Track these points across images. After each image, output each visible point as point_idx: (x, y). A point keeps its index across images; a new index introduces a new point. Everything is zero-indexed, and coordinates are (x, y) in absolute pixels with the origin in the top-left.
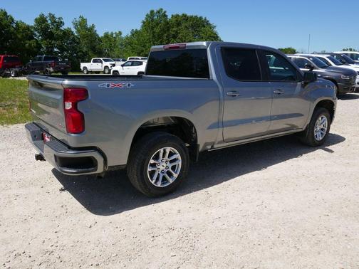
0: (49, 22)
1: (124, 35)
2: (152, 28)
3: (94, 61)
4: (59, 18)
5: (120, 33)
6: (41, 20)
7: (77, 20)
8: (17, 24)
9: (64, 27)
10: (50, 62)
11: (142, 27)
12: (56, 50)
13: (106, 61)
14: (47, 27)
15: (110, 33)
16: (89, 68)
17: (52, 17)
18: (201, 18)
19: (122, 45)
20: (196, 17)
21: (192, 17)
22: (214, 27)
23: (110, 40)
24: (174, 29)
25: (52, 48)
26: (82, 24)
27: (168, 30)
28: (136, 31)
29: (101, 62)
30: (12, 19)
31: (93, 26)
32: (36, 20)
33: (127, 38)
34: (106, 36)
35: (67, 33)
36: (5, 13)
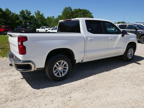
0: (26, 13)
1: (55, 18)
2: (66, 14)
3: (42, 28)
4: (29, 11)
5: (54, 17)
6: (22, 12)
7: (36, 12)
8: (12, 14)
9: (31, 15)
10: (23, 29)
11: (62, 14)
12: (28, 24)
13: (46, 28)
14: (25, 15)
15: (49, 17)
16: (40, 31)
17: (27, 11)
18: (86, 10)
19: (54, 22)
20: (84, 10)
21: (82, 10)
22: (92, 14)
23: (50, 20)
24: (75, 15)
25: (27, 23)
26: (38, 13)
27: (73, 15)
28: (60, 16)
29: (44, 28)
30: (11, 12)
31: (43, 14)
32: (20, 12)
33: (56, 19)
34: (48, 18)
35: (32, 17)
36: (8, 10)
